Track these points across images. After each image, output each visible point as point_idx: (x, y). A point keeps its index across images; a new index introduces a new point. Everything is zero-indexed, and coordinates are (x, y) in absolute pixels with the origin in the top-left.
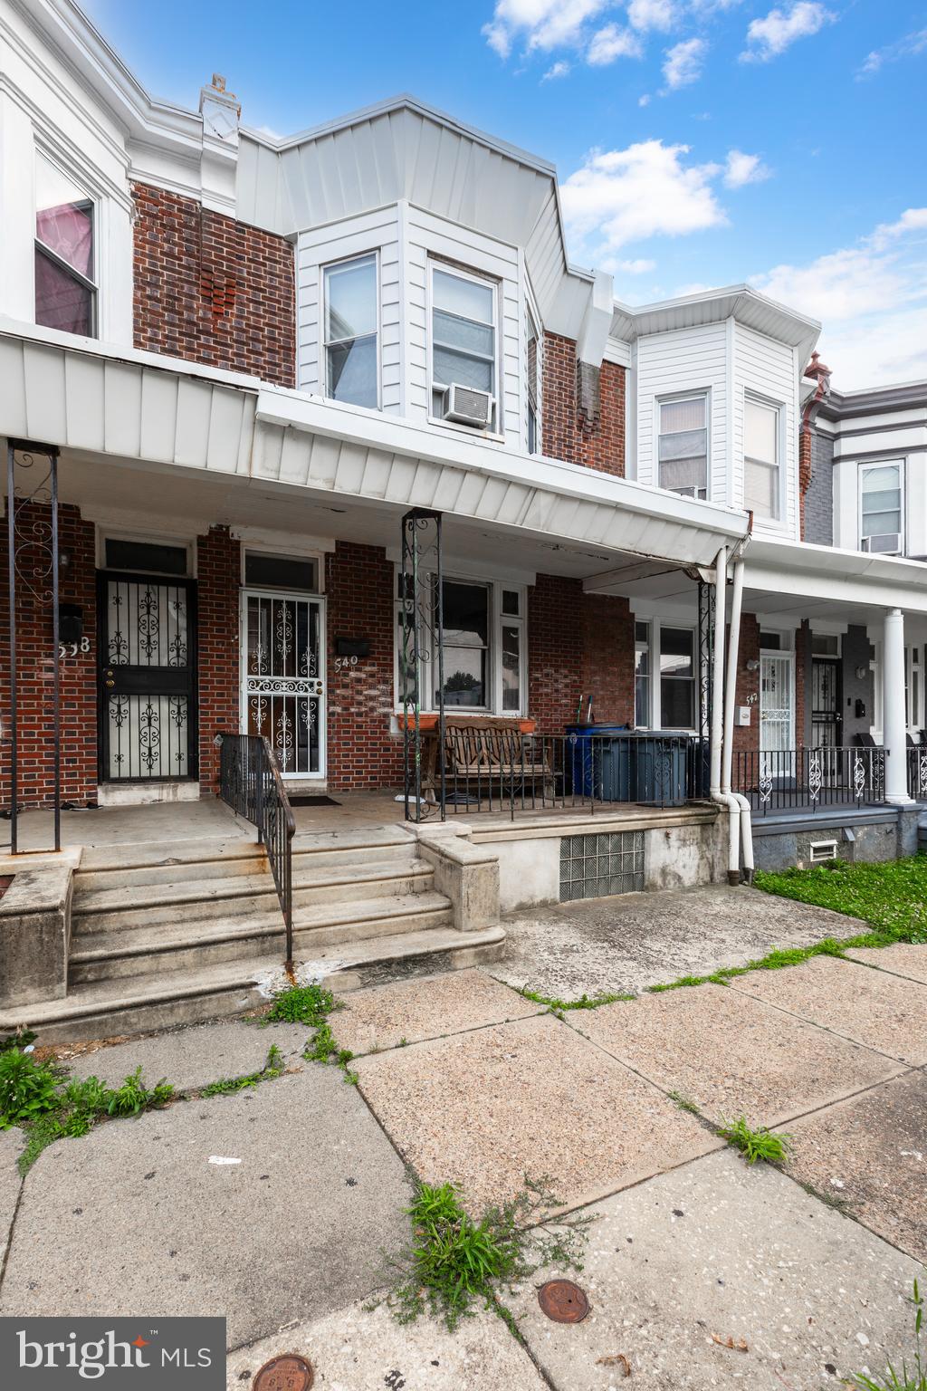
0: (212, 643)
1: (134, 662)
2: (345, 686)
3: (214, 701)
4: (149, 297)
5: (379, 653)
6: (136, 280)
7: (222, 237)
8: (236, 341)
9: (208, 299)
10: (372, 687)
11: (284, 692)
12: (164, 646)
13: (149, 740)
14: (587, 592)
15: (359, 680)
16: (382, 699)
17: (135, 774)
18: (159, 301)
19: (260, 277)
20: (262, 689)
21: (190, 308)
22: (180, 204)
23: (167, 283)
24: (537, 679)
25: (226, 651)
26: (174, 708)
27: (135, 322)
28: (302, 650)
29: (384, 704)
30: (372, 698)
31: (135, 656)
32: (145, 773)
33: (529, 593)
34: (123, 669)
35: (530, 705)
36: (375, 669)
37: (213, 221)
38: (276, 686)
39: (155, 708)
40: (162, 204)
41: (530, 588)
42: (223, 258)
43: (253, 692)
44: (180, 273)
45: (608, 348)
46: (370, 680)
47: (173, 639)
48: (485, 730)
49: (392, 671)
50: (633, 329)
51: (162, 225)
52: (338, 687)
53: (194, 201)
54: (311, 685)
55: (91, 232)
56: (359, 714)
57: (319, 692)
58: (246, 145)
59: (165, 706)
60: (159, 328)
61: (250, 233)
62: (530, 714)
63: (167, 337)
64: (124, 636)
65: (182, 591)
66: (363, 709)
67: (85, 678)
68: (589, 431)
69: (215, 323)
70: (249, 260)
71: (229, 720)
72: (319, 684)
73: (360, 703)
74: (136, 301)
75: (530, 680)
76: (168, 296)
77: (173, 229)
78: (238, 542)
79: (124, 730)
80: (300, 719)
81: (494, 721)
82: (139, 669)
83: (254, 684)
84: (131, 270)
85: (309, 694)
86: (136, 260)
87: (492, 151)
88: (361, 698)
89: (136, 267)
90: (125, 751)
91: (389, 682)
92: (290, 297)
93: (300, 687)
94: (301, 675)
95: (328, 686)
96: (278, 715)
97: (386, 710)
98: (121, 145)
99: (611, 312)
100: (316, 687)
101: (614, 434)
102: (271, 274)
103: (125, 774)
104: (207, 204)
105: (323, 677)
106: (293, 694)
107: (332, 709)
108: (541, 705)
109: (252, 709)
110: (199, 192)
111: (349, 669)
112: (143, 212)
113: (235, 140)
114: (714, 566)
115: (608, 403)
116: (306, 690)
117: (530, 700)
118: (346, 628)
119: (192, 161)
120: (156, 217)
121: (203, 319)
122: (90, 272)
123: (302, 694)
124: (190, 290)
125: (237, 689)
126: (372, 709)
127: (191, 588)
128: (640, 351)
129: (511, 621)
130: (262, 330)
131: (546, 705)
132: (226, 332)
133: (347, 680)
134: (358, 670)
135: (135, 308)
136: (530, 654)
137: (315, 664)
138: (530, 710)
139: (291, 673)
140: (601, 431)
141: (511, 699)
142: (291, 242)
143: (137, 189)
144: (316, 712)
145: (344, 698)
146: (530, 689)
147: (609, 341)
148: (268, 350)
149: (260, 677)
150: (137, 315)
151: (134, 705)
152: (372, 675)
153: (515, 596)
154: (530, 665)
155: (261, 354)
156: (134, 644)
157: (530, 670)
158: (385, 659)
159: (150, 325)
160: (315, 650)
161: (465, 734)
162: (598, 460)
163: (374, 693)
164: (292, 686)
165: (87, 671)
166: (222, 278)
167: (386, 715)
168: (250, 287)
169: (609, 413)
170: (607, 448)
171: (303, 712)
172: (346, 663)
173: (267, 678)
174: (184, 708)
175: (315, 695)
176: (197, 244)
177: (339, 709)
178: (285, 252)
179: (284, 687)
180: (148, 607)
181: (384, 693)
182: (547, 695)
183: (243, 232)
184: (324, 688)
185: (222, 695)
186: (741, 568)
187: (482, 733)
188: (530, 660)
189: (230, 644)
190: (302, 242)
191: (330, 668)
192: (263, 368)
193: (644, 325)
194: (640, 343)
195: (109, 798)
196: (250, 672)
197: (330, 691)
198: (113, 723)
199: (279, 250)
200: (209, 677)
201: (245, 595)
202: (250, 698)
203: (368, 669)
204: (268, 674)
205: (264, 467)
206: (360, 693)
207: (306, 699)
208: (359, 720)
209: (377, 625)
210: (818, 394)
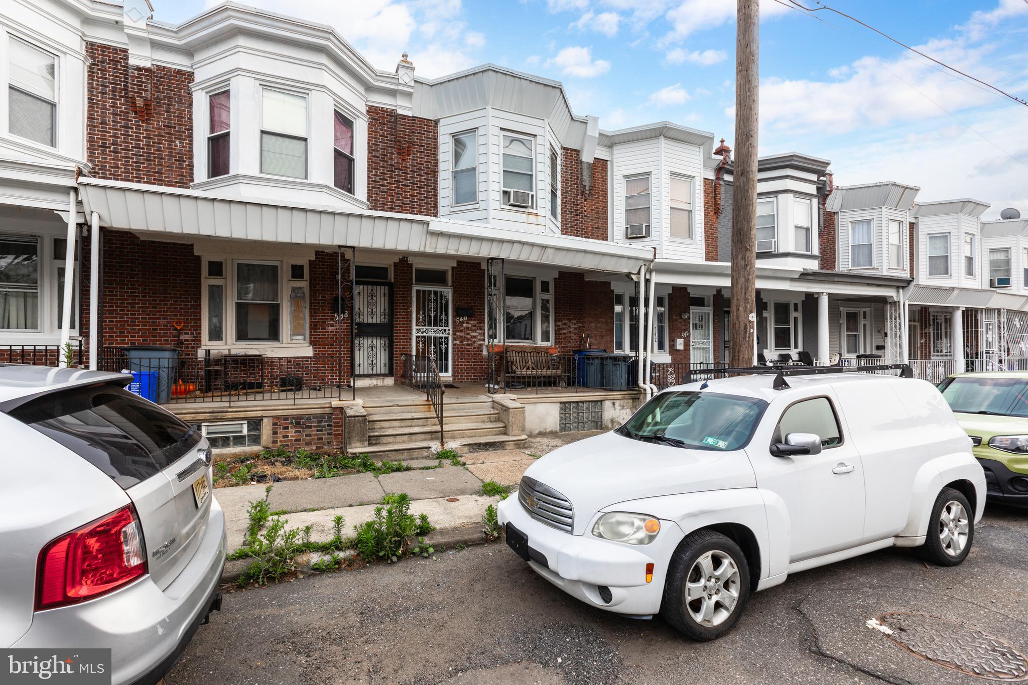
0: (400, 312)
1: (366, 321)
2: (461, 331)
3: (400, 339)
4: (374, 156)
5: (478, 315)
6: (368, 149)
7: (406, 125)
8: (411, 171)
9: (399, 154)
10: (474, 331)
11: (432, 334)
12: (378, 313)
13: (372, 356)
14: (586, 280)
15: (468, 328)
16: (479, 337)
17: (366, 373)
18: (378, 157)
19: (422, 140)
20: (422, 333)
21: (391, 159)
22: (387, 112)
23: (381, 149)
24: (559, 326)
25: (406, 315)
26: (383, 342)
27: (368, 168)
28: (441, 314)
29: (480, 340)
30: (474, 337)
31: (367, 319)
32: (370, 372)
33: (555, 282)
34: (360, 325)
35: (556, 339)
36: (476, 322)
37: (402, 119)
38: (428, 331)
39: (375, 342)
40: (380, 113)
41: (555, 279)
42: (406, 135)
43: (418, 335)
44: (387, 143)
45: (597, 151)
46: (473, 328)
47: (382, 310)
48: (530, 353)
49: (484, 323)
50: (611, 141)
51: (380, 123)
52: (458, 331)
53: (393, 110)
54: (445, 331)
55: (353, 135)
56: (468, 345)
57: (449, 334)
58: (418, 85)
59: (379, 341)
60: (378, 169)
61: (418, 121)
62: (556, 344)
63: (381, 173)
64: (362, 310)
65: (387, 288)
66: (470, 342)
67: (346, 329)
68: (587, 196)
69: (402, 164)
70: (418, 133)
71: (408, 348)
72: (449, 330)
73: (468, 339)
74: (368, 159)
75: (555, 326)
76: (382, 155)
77: (385, 124)
78: (412, 264)
79: (362, 352)
80: (440, 347)
81: (535, 348)
82: (368, 324)
83: (419, 330)
84: (367, 145)
85: (444, 335)
86: (369, 140)
87: (530, 81)
88: (469, 337)
89: (369, 143)
90: (362, 362)
91: (482, 328)
92: (436, 148)
93: (440, 332)
94: (440, 326)
95: (453, 331)
96: (429, 346)
97: (481, 342)
98: (364, 93)
99: (598, 136)
100: (447, 332)
101: (602, 196)
102: (428, 138)
103: (362, 373)
104: (400, 111)
105: (450, 327)
106: (436, 335)
107: (455, 342)
108: (561, 339)
109: (417, 343)
110: (396, 106)
111: (463, 323)
112: (372, 119)
113: (412, 84)
114: (639, 273)
115: (598, 180)
116: (443, 333)
117: (556, 337)
118: (462, 303)
119: (393, 93)
120: (377, 120)
121: (397, 163)
122: (352, 153)
123: (441, 335)
124: (392, 150)
125: (411, 333)
126: (474, 342)
127: (391, 286)
128: (615, 152)
129: (546, 296)
130: (423, 164)
131: (564, 339)
132: (407, 167)
133: (462, 328)
134: (468, 323)
135: (368, 162)
136: (556, 313)
137: (447, 321)
138: (556, 342)
139: (435, 325)
140: (594, 195)
141: (546, 337)
142: (436, 122)
143: (369, 108)
144: (447, 344)
145: (461, 337)
146: (555, 331)
147: (597, 148)
148: (426, 173)
149: (421, 327)
150: (369, 165)
151: (366, 341)
152: (474, 326)
153: (548, 283)
154: (555, 318)
155: (423, 176)
156: (366, 313)
157: (555, 321)
158: (480, 317)
159: (374, 169)
160: (447, 314)
161: (520, 355)
162: (593, 210)
163: (475, 334)
164: (436, 331)
165: (347, 326)
166: (405, 144)
167: (481, 345)
168: (418, 145)
169: (599, 185)
170: (598, 203)
171: (441, 344)
172: (461, 320)
173: (424, 328)
174: (387, 342)
175: (447, 335)
176: (394, 129)
177: (458, 342)
178: (434, 127)
179: (432, 332)
180: (372, 296)
181: (480, 334)
182: (564, 334)
183: (415, 120)
184: (451, 332)
185: (404, 336)
186: (654, 274)
187: (529, 354)
188: (555, 316)
189: (408, 312)
190: (441, 123)
191: (454, 322)
192: (424, 182)
193: (617, 140)
194: (615, 148)
195: (360, 383)
196: (417, 325)
197: (454, 334)
198: (357, 349)
199: (431, 126)
200: (398, 327)
201: (415, 288)
202: (417, 337)
203: (472, 322)
204: (425, 325)
205: (430, 247)
206: (468, 334)
207: (442, 337)
208: (468, 347)
209: (477, 300)
210: (724, 164)
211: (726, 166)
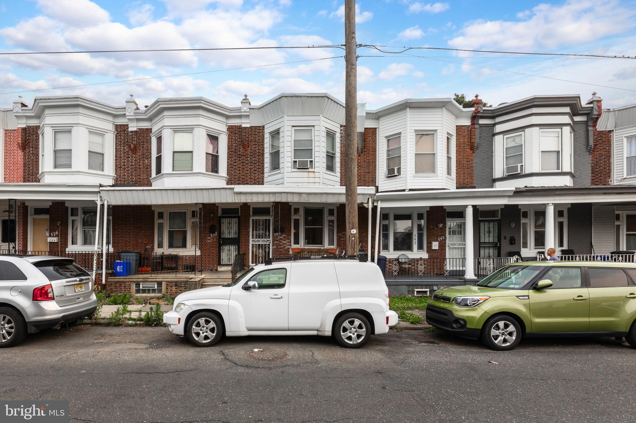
0: (243, 231)
1: (226, 237)
2: (277, 241)
3: (243, 246)
4: (231, 151)
5: (287, 231)
6: (228, 148)
7: (246, 133)
8: (250, 156)
9: (243, 148)
10: (284, 240)
11: (261, 243)
12: (233, 232)
13: (229, 255)
15: (281, 239)
17: (226, 263)
18: (233, 151)
19: (256, 138)
20: (255, 242)
21: (239, 151)
22: (238, 127)
23: (235, 147)
24: (339, 236)
25: (246, 233)
26: (235, 248)
27: (228, 158)
28: (266, 232)
29: (288, 245)
30: (285, 244)
31: (226, 236)
32: (228, 263)
33: (337, 209)
34: (224, 239)
35: (337, 244)
36: (286, 235)
37: (244, 129)
38: (259, 241)
39: (230, 248)
40: (234, 128)
41: (337, 207)
42: (246, 137)
43: (253, 243)
44: (237, 143)
45: (366, 124)
46: (284, 239)
47: (235, 231)
48: (316, 252)
49: (291, 236)
50: (378, 116)
51: (234, 133)
52: (275, 241)
53: (241, 125)
54: (268, 241)
55: (218, 143)
57: (270, 243)
58: (251, 110)
59: (233, 247)
60: (232, 158)
61: (254, 128)
62: (337, 247)
63: (234, 159)
64: (224, 231)
65: (237, 219)
66: (282, 247)
67: (216, 241)
68: (360, 153)
69: (245, 153)
70: (254, 135)
71: (247, 250)
73: (281, 245)
74: (228, 153)
75: (337, 236)
76: (235, 150)
77: (236, 133)
78: (250, 206)
79: (224, 253)
80: (265, 250)
81: (325, 249)
82: (228, 239)
83: (253, 241)
84: (227, 146)
85: (267, 243)
86: (228, 143)
88: (281, 244)
89: (228, 145)
90: (224, 258)
91: (290, 239)
92: (263, 141)
94: (265, 238)
96: (259, 249)
97: (289, 247)
98: (225, 121)
99: (365, 115)
101: (371, 151)
102: (259, 136)
103: (224, 263)
104: (243, 126)
105: (271, 239)
106: (263, 243)
107: (273, 247)
108: (341, 244)
109: (253, 248)
110: (241, 123)
111: (278, 236)
112: (230, 132)
113: (248, 110)
115: (369, 142)
117: (337, 242)
119: (240, 117)
120: (232, 132)
121: (242, 153)
122: (217, 152)
124: (240, 147)
125: (249, 243)
126: (285, 247)
127: (239, 218)
128: (380, 122)
129: (331, 218)
130: (256, 151)
131: (343, 244)
132: (248, 154)
133: (277, 239)
134: (281, 236)
135: (228, 155)
136: (337, 228)
137: (269, 235)
138: (337, 246)
139: (263, 238)
140: (366, 152)
141: (331, 243)
142: (264, 127)
143: (229, 127)
144: (269, 248)
145: (276, 244)
146: (337, 239)
147: (366, 121)
148: (258, 156)
150: (228, 156)
151: (226, 247)
152: (285, 237)
153: (333, 210)
154: (337, 231)
155: (256, 157)
156: (226, 232)
157: (337, 233)
158: (288, 233)
159: (231, 158)
160: (269, 232)
161: (309, 253)
162: (365, 161)
163: (285, 242)
164: (263, 241)
165: (217, 240)
166: (246, 142)
167: (289, 248)
168: (253, 141)
169: (369, 145)
170: (369, 156)
171: (265, 248)
172: (277, 234)
173: (256, 239)
174: (237, 248)
175: (269, 243)
176: (241, 135)
177: (275, 247)
178: (262, 129)
179: (261, 242)
180: (229, 223)
181: (288, 242)
182: (344, 240)
183: (252, 128)
184: (271, 241)
185: (245, 244)
188: (337, 230)
189: (247, 231)
190: (266, 127)
191: (273, 236)
192: (257, 161)
193: (380, 114)
194: (380, 119)
195: (220, 269)
196: (252, 238)
197: (273, 242)
198: (222, 251)
199: (261, 129)
200: (242, 240)
201: (251, 219)
202: (252, 245)
203: (283, 235)
204: (257, 238)
205: (237, 200)
206: (281, 242)
207: (266, 244)
208: (281, 250)
209: (286, 223)
210: (475, 113)
211: (478, 115)
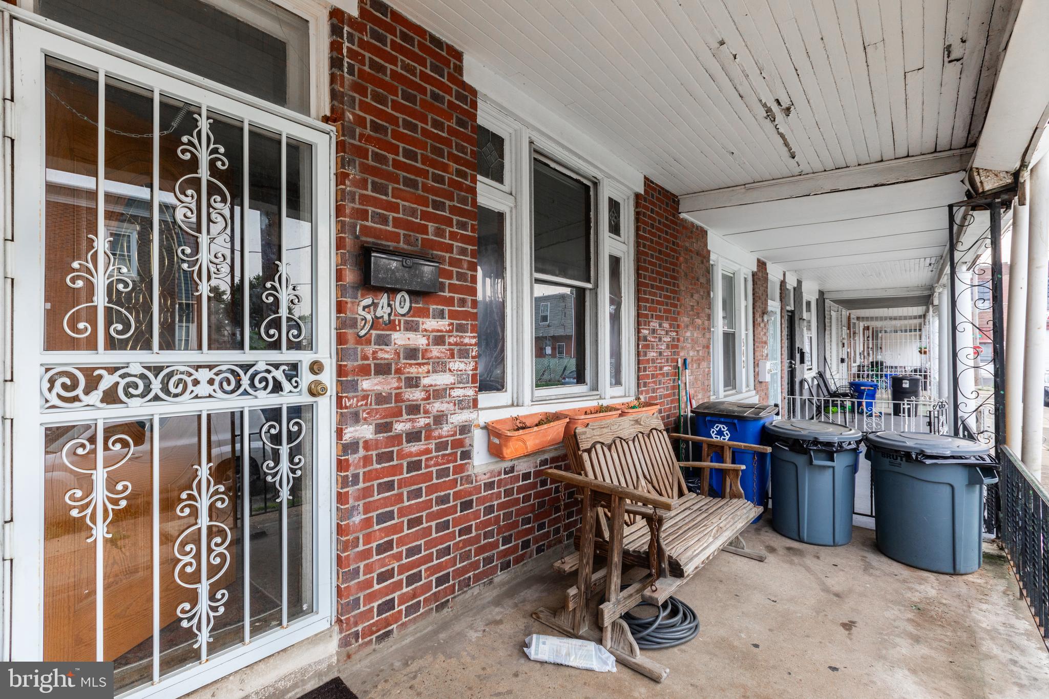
2: (383, 369)
5: (453, 288)
10: (439, 366)
11: (200, 401)
15: (412, 353)
16: (456, 393)
20: (110, 397)
24: (643, 338)
30: (438, 394)
33: (637, 205)
35: (635, 379)
36: (443, 324)
38: (170, 383)
41: (637, 196)
46: (436, 351)
49: (475, 329)
52: (364, 371)
54: (292, 370)
56: (413, 436)
57: (314, 390)
62: (639, 393)
66: (422, 422)
72: (316, 368)
73: (414, 409)
85: (286, 400)
88: (416, 395)
93: (259, 381)
95: (341, 371)
97: (466, 417)
100: (306, 378)
105: (324, 349)
106: (234, 403)
107: (351, 433)
111: (391, 325)
116: (278, 387)
117: (639, 370)
118: (384, 220)
123: (265, 400)
126: (440, 419)
129: (616, 246)
131: (652, 377)
133: (386, 354)
134: (412, 327)
136: (639, 299)
138: (635, 386)
139: (225, 340)
144: (303, 448)
145: (381, 399)
146: (635, 355)
149: (102, 357)
152: (439, 340)
153: (617, 207)
154: (638, 316)
157: (636, 325)
158: (463, 302)
163: (442, 380)
164: (231, 379)
167: (465, 429)
172: (383, 311)
173: (133, 359)
175: (303, 399)
177: (365, 431)
179: (199, 386)
184: (328, 377)
188: (639, 307)
191: (344, 324)
197: (344, 385)
203: (431, 324)
206: (413, 383)
208: (414, 447)
209: (449, 222)
